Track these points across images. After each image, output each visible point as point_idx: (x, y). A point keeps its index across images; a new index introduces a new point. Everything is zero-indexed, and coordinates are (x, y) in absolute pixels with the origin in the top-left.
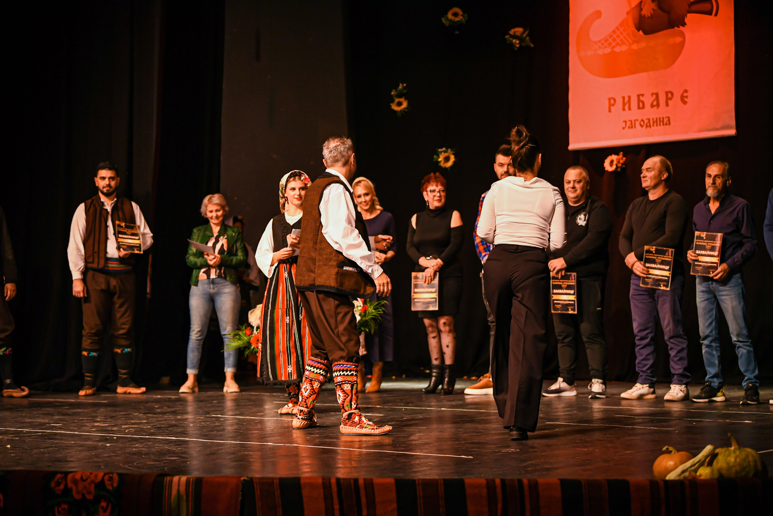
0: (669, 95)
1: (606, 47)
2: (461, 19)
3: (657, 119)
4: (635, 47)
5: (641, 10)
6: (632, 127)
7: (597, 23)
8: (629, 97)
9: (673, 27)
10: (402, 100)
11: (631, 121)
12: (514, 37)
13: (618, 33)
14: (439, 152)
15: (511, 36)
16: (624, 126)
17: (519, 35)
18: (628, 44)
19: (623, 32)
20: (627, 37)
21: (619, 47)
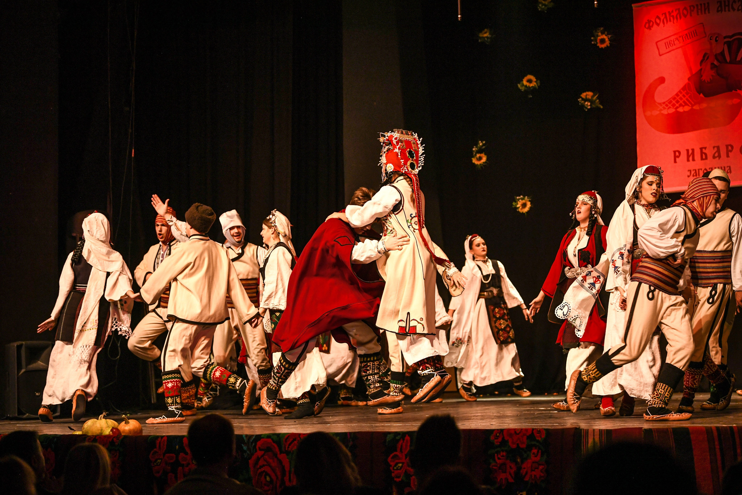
0: (729, 149)
1: (670, 107)
2: (535, 85)
4: (696, 107)
5: (702, 76)
6: (696, 175)
7: (660, 88)
8: (693, 150)
9: (731, 91)
10: (483, 155)
11: (696, 170)
12: (586, 100)
13: (681, 95)
14: (517, 199)
15: (583, 99)
16: (689, 175)
17: (590, 98)
18: (690, 105)
19: (685, 95)
20: (689, 99)
21: (682, 107)
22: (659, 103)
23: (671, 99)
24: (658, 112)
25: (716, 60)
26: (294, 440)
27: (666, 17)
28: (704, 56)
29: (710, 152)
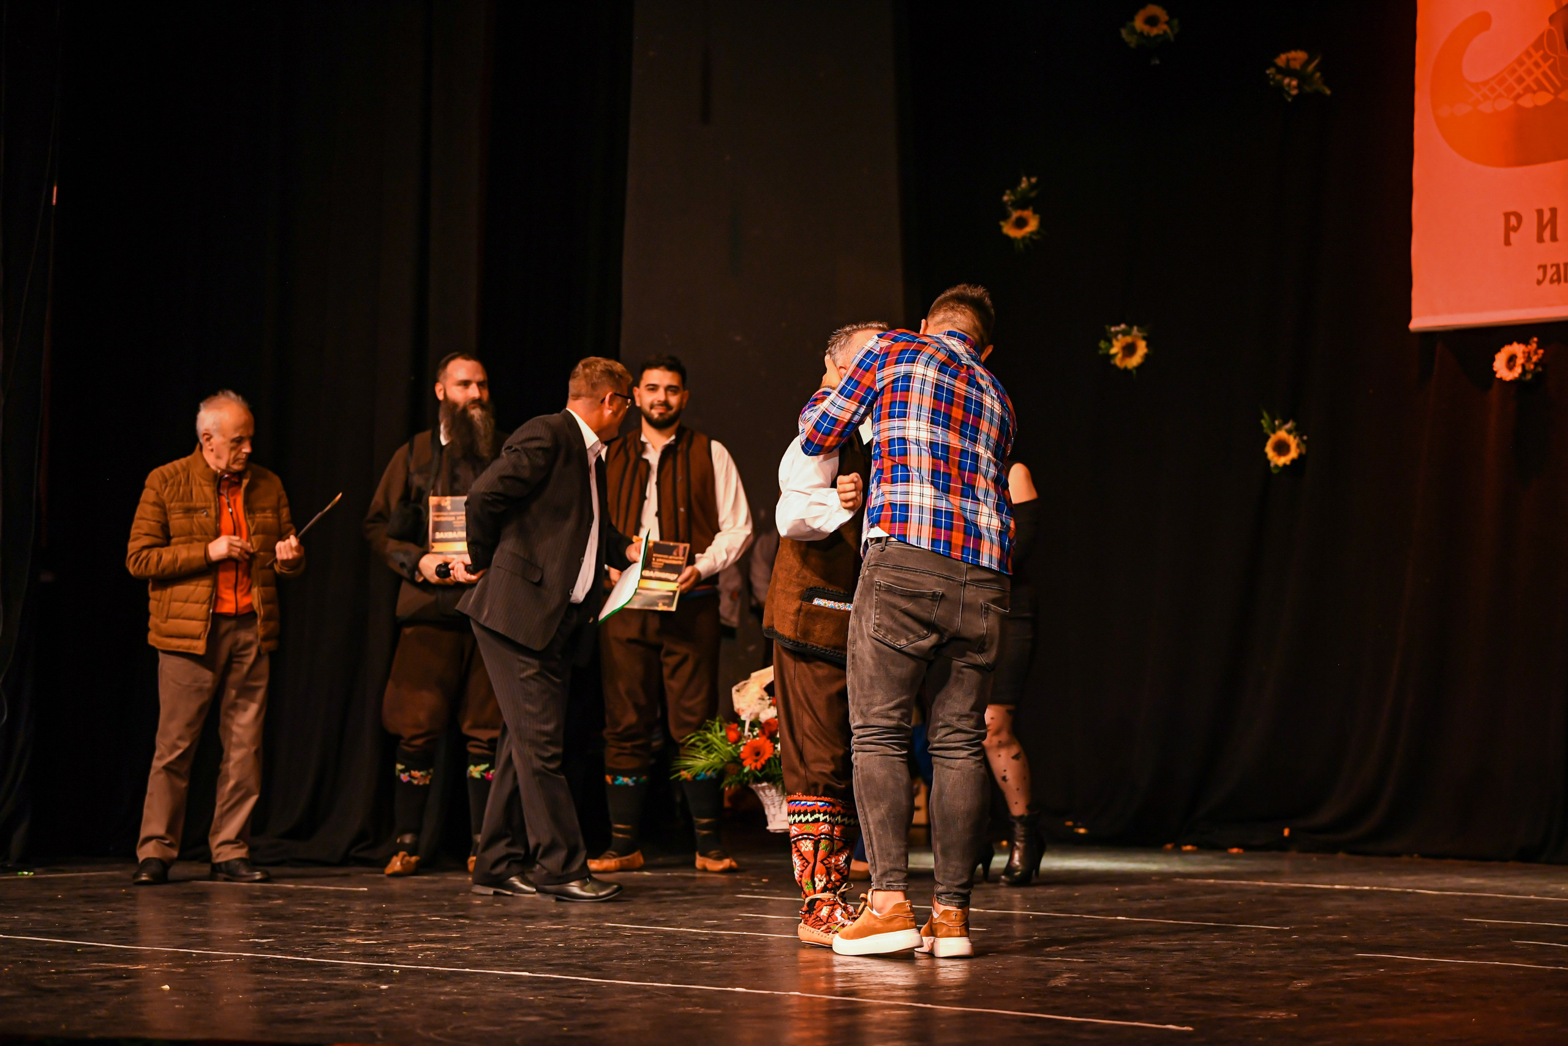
1: (1500, 96)
2: (1165, 32)
6: (1559, 280)
7: (1478, 42)
8: (1554, 211)
10: (1026, 213)
11: (1558, 266)
12: (1288, 72)
13: (1529, 63)
14: (1111, 333)
15: (1279, 70)
16: (1541, 278)
17: (1299, 67)
18: (1552, 90)
19: (1541, 62)
20: (1550, 73)
21: (1529, 96)
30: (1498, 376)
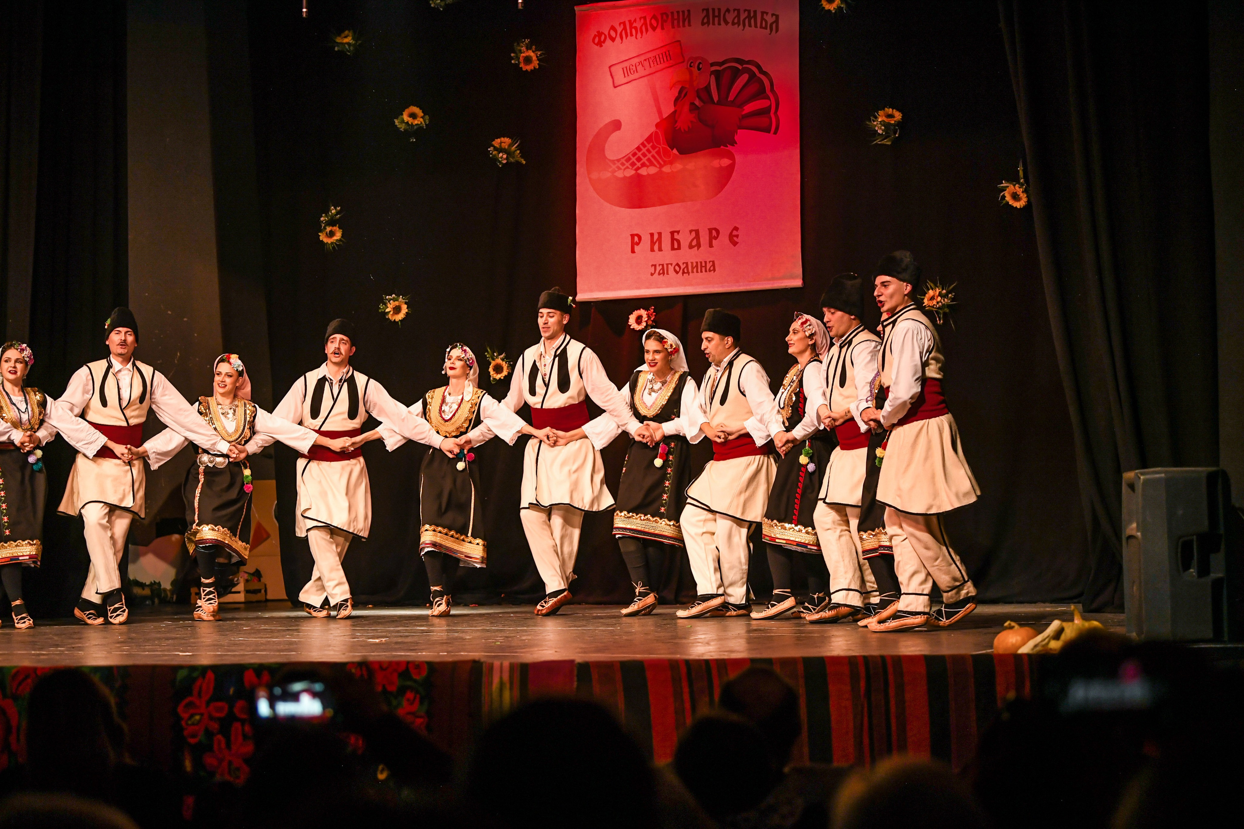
0: (714, 234)
1: (628, 168)
2: (421, 123)
3: (697, 263)
4: (666, 169)
5: (676, 122)
6: (663, 273)
7: (615, 136)
8: (660, 234)
9: (719, 147)
10: (336, 228)
11: (663, 265)
12: (500, 150)
13: (644, 150)
14: (386, 299)
15: (495, 149)
16: (653, 272)
17: (506, 147)
18: (658, 166)
19: (651, 149)
20: (656, 156)
21: (645, 168)
22: (610, 160)
23: (630, 155)
24: (609, 175)
25: (697, 99)
26: (27, 677)
27: (625, 29)
28: (680, 92)
29: (685, 239)
30: (631, 327)
